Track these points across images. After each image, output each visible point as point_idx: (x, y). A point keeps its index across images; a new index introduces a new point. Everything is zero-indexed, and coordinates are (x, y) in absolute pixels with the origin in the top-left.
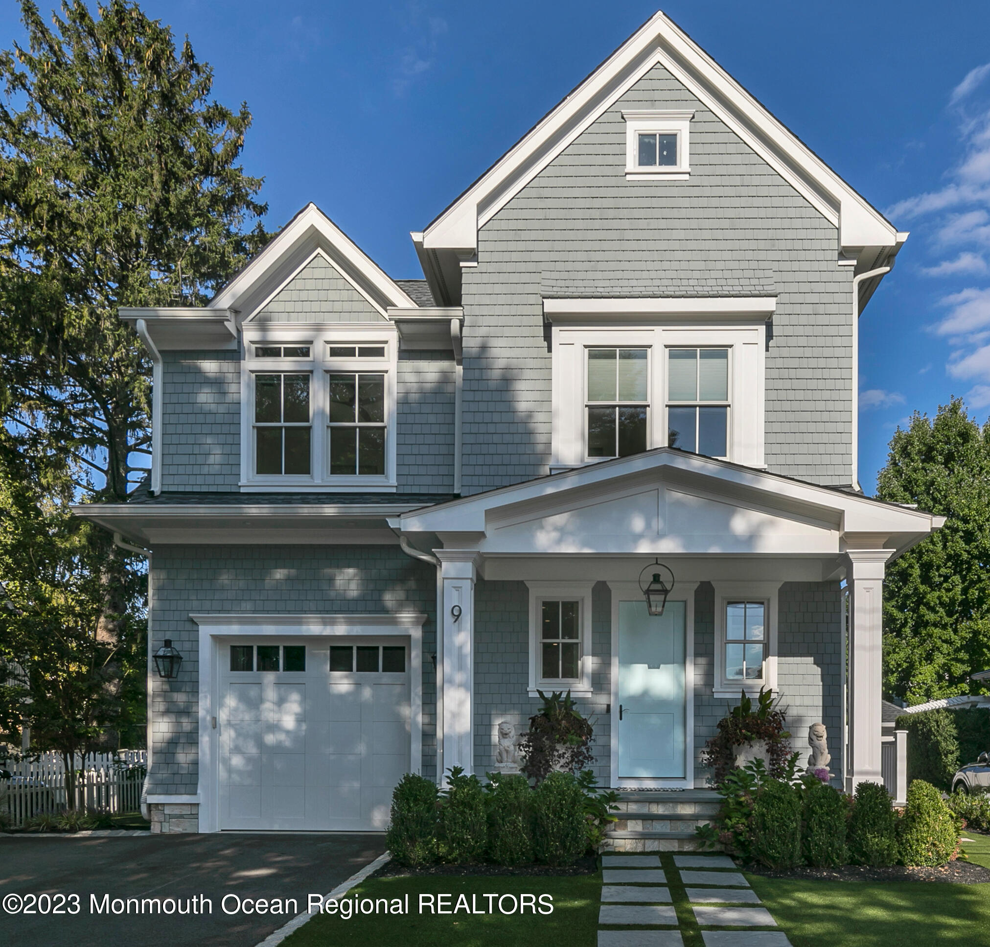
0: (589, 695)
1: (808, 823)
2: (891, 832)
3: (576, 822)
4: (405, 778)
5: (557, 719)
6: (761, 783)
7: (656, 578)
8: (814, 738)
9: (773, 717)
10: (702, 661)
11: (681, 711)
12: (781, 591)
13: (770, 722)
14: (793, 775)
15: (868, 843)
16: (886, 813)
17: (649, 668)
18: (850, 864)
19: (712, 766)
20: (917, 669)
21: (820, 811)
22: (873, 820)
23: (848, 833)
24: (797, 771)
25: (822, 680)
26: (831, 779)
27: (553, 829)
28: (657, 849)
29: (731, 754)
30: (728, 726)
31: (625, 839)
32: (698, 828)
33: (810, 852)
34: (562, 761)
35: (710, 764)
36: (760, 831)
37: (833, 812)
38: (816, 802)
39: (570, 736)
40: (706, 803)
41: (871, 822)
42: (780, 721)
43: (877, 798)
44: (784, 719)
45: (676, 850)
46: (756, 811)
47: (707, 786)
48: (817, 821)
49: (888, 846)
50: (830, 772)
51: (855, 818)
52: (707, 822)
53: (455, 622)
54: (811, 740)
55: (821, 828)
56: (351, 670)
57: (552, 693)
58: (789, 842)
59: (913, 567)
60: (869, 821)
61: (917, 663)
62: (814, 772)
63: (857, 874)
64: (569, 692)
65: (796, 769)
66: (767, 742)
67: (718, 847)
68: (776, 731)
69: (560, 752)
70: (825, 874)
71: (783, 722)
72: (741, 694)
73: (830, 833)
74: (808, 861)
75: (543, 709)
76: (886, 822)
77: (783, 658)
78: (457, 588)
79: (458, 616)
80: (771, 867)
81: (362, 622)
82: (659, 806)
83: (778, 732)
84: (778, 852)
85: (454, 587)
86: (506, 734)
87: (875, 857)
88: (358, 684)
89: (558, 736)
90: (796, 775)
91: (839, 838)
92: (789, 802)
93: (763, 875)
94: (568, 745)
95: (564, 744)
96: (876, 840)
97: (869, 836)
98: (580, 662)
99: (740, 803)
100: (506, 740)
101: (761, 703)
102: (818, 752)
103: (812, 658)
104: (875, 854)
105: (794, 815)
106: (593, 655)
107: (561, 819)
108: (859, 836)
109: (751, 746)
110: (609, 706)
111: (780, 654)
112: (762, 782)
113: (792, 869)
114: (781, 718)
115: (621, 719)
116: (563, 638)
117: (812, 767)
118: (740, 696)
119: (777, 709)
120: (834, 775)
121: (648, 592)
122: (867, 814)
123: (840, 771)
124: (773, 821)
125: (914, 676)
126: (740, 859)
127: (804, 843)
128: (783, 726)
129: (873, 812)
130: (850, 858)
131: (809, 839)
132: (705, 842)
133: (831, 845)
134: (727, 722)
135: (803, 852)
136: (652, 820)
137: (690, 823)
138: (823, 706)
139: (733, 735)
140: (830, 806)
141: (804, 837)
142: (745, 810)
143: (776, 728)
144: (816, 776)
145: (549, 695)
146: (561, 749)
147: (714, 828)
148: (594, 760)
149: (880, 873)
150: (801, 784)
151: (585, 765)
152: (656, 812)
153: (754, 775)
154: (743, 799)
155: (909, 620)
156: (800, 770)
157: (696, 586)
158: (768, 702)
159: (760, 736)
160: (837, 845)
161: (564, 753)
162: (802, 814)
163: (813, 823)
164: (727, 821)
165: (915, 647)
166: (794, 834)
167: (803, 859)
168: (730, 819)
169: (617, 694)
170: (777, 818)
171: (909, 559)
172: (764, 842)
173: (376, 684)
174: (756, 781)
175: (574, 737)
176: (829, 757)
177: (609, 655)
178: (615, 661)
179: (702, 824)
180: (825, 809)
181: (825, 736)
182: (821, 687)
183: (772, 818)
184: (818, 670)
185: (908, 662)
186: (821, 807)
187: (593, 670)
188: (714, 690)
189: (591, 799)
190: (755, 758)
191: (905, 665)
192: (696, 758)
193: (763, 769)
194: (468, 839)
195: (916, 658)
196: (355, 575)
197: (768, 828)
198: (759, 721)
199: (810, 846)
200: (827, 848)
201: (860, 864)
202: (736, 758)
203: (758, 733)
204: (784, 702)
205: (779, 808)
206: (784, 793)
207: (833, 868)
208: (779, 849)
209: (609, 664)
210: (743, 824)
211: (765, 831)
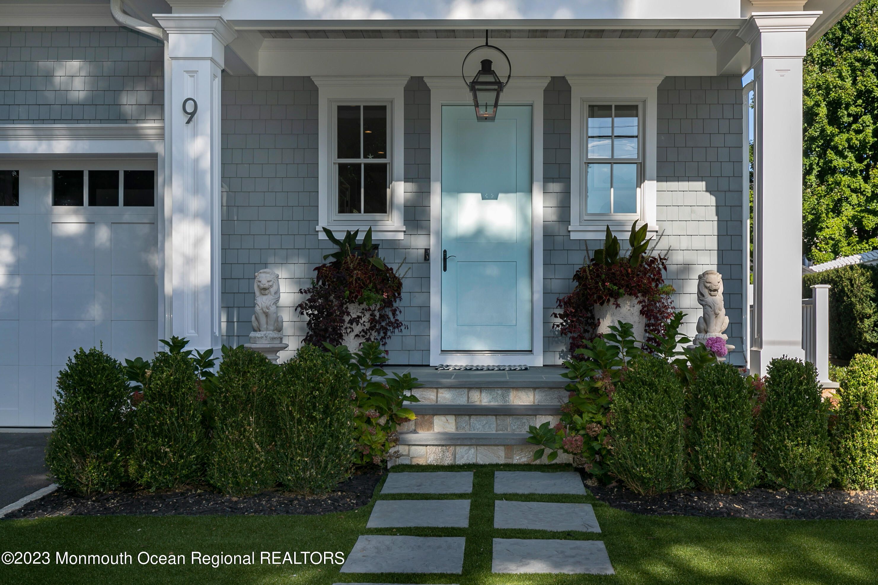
0: (401, 236)
1: (695, 422)
2: (822, 436)
3: (336, 425)
4: (76, 357)
5: (348, 269)
6: (627, 359)
7: (486, 66)
8: (706, 292)
9: (650, 265)
10: (555, 187)
11: (526, 259)
12: (661, 90)
13: (645, 271)
14: (674, 347)
15: (787, 455)
16: (814, 408)
17: (483, 198)
18: (759, 487)
19: (566, 334)
20: (824, 221)
21: (712, 405)
22: (796, 418)
23: (757, 438)
24: (680, 342)
25: (717, 214)
26: (731, 352)
27: (299, 436)
28: (474, 461)
29: (593, 317)
30: (587, 278)
31: (427, 445)
32: (532, 429)
33: (698, 468)
34: (358, 329)
35: (563, 332)
36: (621, 437)
37: (734, 405)
38: (706, 389)
39: (366, 293)
40: (551, 388)
41: (792, 421)
42: (660, 269)
43: (801, 383)
44: (665, 268)
45: (502, 461)
46: (615, 405)
47: (560, 362)
48: (709, 420)
49: (819, 459)
50: (728, 342)
51: (766, 414)
52: (549, 419)
53: (188, 122)
54: (701, 295)
55: (715, 430)
56: (82, 204)
57: (345, 234)
58: (666, 454)
59: (819, 106)
60: (788, 420)
61: (824, 215)
62: (704, 343)
63: (771, 505)
64: (369, 233)
65: (678, 338)
66: (641, 298)
67: (563, 458)
68: (653, 284)
69: (354, 316)
70: (721, 505)
71: (663, 272)
72: (605, 234)
73: (729, 439)
74: (696, 481)
75: (333, 255)
76: (814, 421)
77: (664, 184)
78: (192, 73)
79: (193, 114)
80: (639, 494)
81: (92, 136)
82: (483, 394)
83: (657, 286)
84: (649, 471)
85: (187, 72)
86: (265, 289)
87: (799, 476)
88: (91, 223)
89: (348, 292)
90: (679, 348)
91: (742, 446)
92: (665, 391)
93: (626, 507)
94: (364, 306)
95: (360, 303)
96: (800, 450)
97: (789, 444)
98: (388, 191)
99: (595, 390)
100: (265, 298)
101: (632, 245)
102: (711, 313)
103: (704, 183)
104: (798, 472)
105: (674, 412)
106: (406, 180)
107: (312, 419)
108: (773, 442)
109: (618, 306)
110: (427, 252)
111: (661, 178)
112: (629, 358)
113: (671, 496)
114: (661, 266)
115: (445, 269)
116: (365, 157)
117: (702, 335)
118: (603, 236)
119: (655, 254)
120: (733, 347)
121: (474, 86)
122: (786, 408)
123: (741, 341)
124: (641, 421)
125: (821, 229)
126: (594, 478)
127: (689, 455)
128: (664, 277)
129: (794, 405)
130: (760, 477)
131: (697, 448)
132: (542, 451)
133: (731, 458)
134: (585, 271)
135: (687, 468)
136: (470, 415)
137: (525, 419)
138: (718, 250)
139: (594, 290)
140: (729, 396)
141: (690, 444)
142: (603, 401)
143: (653, 280)
144: (708, 349)
145: (340, 236)
146: (354, 310)
147: (558, 428)
148: (403, 328)
149: (806, 503)
150: (686, 361)
151: (389, 333)
152: (478, 403)
153: (618, 348)
154: (599, 384)
155: (815, 167)
156: (685, 340)
157: (545, 83)
158: (642, 243)
159: (632, 292)
160: (739, 459)
161: (359, 317)
162: (687, 408)
163: (702, 423)
164: (576, 417)
165: (821, 196)
166: (672, 441)
167: (687, 480)
168: (581, 415)
169: (439, 234)
170: (647, 416)
171: (815, 95)
172: (627, 454)
173: (114, 224)
174: (621, 355)
175: (372, 295)
176: (727, 320)
177: (428, 179)
178: (436, 188)
179: (539, 421)
180: (721, 401)
181: (721, 290)
182: (716, 223)
183: (639, 416)
184: (711, 200)
185: (813, 214)
186: (715, 397)
187: (406, 201)
188: (570, 228)
189: (377, 385)
190: (620, 322)
191: (810, 217)
192: (545, 322)
193: (630, 338)
194: (166, 453)
195: (823, 208)
196: (80, 69)
197: (633, 432)
198: (630, 270)
199: (698, 460)
200: (725, 463)
201: (774, 486)
202: (599, 323)
203: (627, 286)
204: (664, 244)
205: (651, 400)
206: (659, 376)
207: (734, 495)
208: (650, 466)
209: (427, 193)
210: (599, 423)
211: (628, 436)
